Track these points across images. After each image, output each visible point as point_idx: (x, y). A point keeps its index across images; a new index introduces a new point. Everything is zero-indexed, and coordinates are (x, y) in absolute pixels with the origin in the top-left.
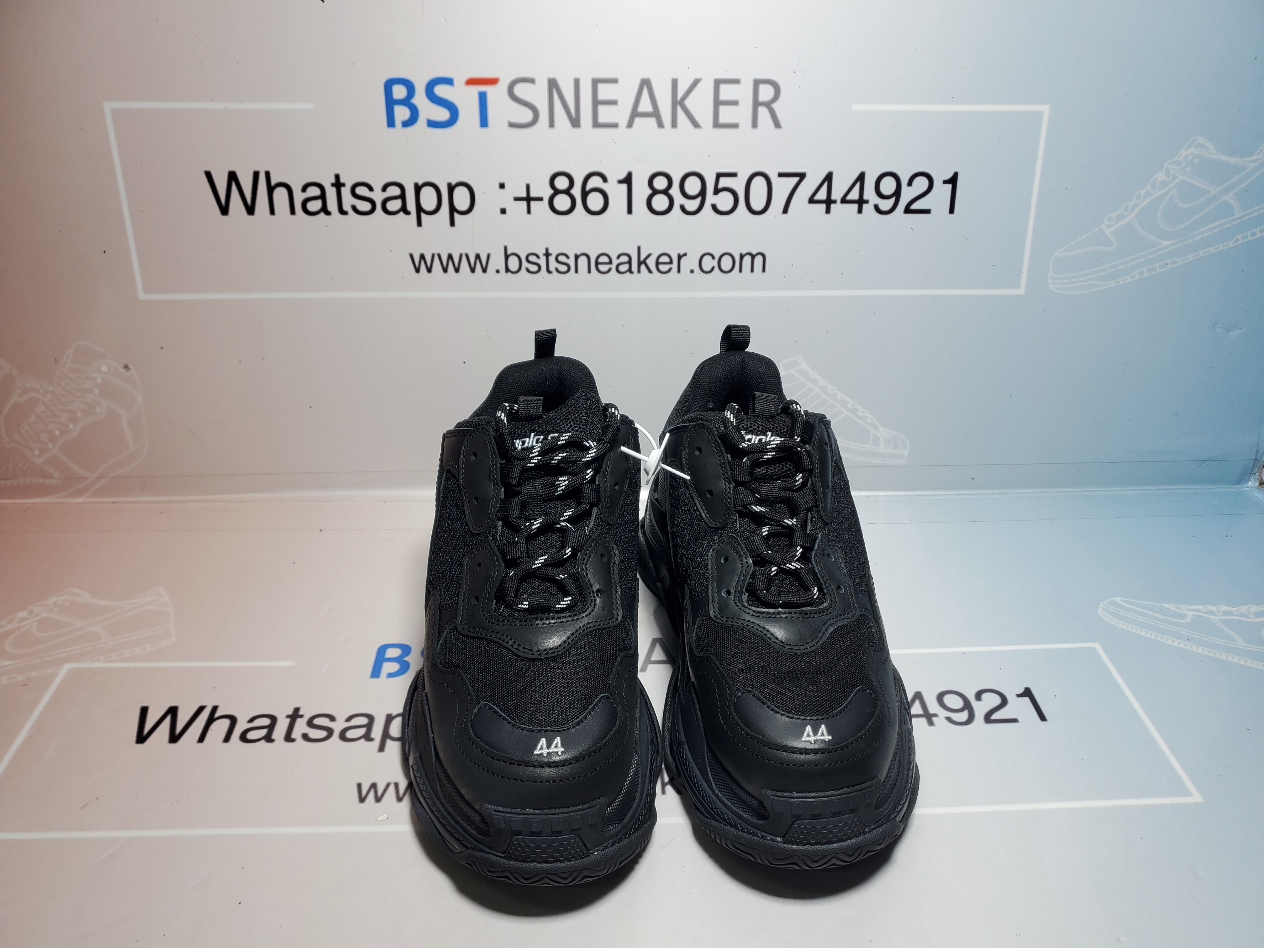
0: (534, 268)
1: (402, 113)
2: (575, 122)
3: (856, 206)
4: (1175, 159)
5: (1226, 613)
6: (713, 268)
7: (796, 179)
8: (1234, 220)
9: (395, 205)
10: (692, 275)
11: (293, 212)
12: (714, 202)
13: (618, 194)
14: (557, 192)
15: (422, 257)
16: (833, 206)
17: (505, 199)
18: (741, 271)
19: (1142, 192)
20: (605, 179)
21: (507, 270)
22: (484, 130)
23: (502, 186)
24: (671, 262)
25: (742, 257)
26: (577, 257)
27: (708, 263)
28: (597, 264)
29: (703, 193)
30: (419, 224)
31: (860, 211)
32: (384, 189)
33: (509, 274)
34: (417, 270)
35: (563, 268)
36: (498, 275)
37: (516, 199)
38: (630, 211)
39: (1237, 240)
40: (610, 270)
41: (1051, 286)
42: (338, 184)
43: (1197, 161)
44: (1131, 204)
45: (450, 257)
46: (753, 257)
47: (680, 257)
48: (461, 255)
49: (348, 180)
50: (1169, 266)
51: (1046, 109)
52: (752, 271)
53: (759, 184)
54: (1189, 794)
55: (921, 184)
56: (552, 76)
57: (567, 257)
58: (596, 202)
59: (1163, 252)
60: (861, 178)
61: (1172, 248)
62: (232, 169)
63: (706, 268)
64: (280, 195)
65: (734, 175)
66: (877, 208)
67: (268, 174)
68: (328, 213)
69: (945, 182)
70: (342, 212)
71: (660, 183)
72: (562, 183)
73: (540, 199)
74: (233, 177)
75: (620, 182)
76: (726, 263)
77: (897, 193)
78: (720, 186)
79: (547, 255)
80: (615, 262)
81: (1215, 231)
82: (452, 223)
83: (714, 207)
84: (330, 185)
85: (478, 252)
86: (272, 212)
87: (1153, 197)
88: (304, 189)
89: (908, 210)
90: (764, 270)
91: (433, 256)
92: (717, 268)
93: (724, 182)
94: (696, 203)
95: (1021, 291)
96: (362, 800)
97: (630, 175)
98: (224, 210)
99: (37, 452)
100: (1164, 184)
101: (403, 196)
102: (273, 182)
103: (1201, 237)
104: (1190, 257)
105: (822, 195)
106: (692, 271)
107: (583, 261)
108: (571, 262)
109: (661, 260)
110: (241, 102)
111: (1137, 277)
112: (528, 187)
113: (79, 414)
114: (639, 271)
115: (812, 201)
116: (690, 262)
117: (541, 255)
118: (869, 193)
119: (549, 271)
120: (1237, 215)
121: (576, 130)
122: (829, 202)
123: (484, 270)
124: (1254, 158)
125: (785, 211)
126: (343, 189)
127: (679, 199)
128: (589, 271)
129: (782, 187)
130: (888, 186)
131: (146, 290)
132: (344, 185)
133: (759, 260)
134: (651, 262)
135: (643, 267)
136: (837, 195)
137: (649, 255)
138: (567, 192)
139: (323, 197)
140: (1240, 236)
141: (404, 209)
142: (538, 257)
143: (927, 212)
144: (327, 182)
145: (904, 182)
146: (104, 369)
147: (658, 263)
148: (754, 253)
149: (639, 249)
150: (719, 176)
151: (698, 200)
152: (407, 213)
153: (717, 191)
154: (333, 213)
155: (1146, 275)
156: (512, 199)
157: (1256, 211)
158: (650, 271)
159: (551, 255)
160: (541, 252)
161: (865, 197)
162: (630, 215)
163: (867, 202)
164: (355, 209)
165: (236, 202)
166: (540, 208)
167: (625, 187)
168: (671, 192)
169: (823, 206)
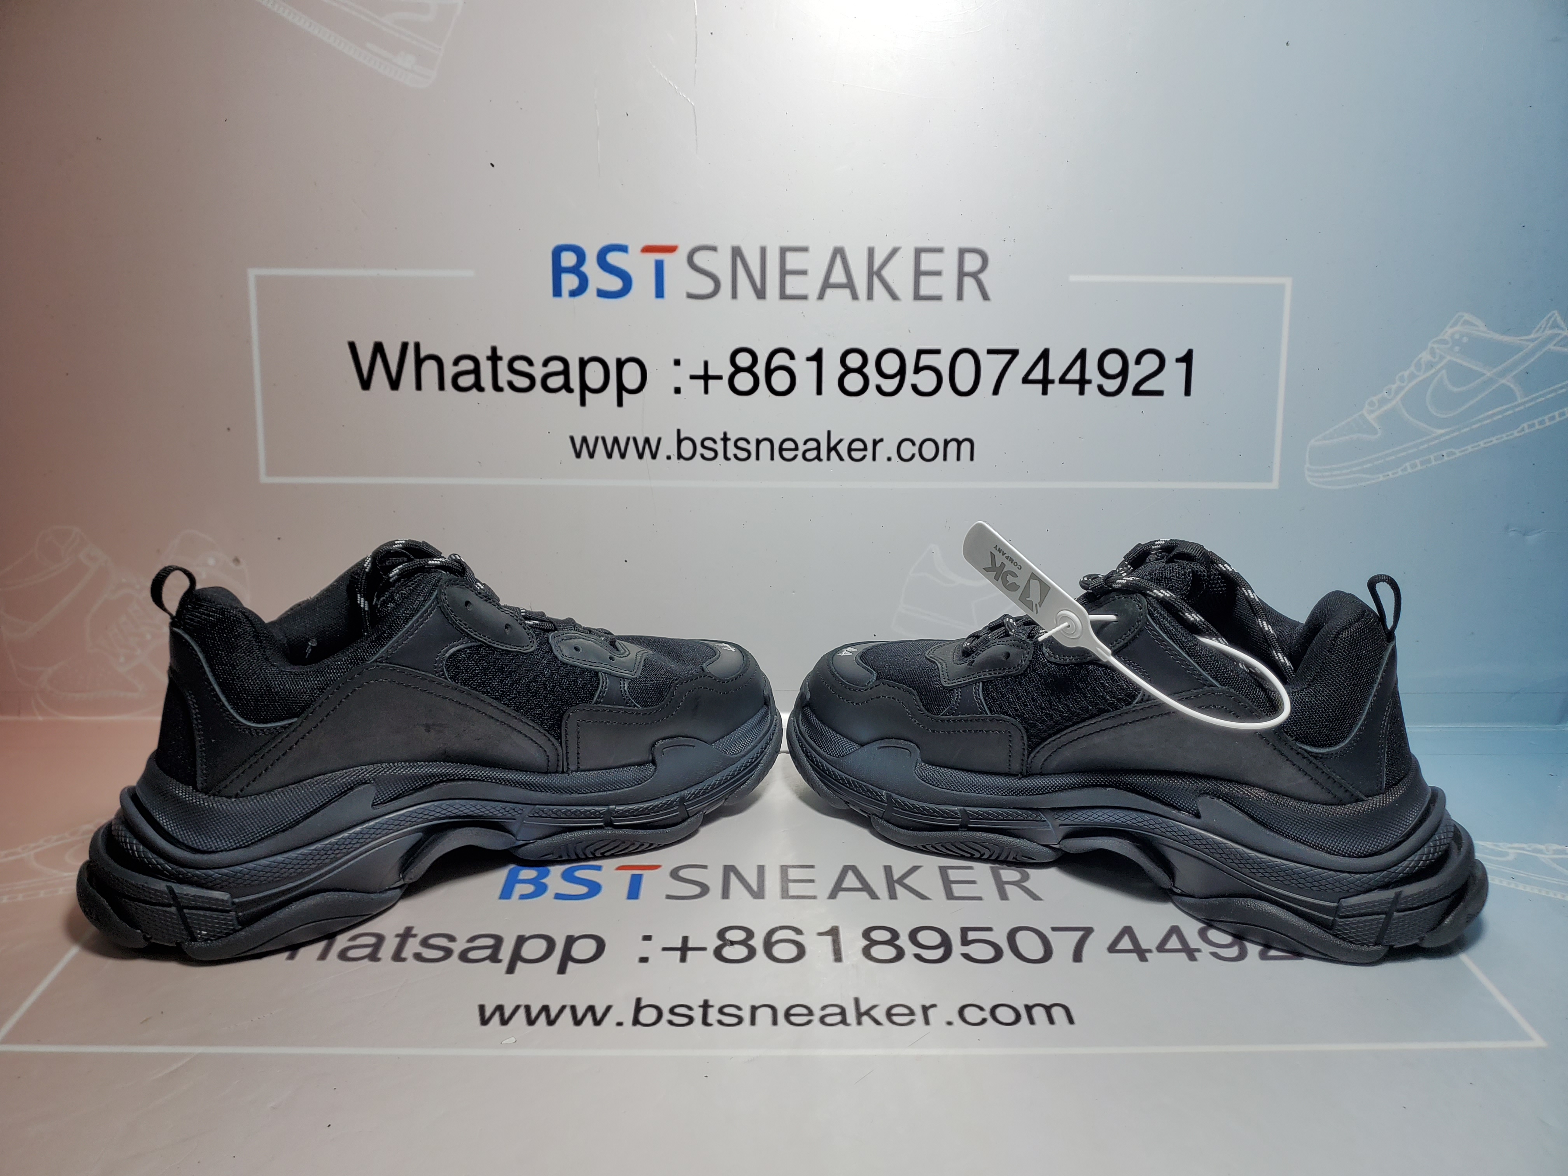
0: (709, 454)
1: (570, 281)
2: (761, 294)
3: (1076, 387)
4: (1440, 337)
6: (913, 456)
7: (1008, 356)
8: (1516, 406)
9: (555, 382)
10: (889, 463)
11: (442, 387)
12: (914, 382)
13: (806, 372)
14: (738, 370)
15: (584, 440)
16: (1050, 386)
17: (681, 377)
18: (945, 459)
19: (1406, 374)
20: (792, 357)
21: (680, 456)
23: (677, 363)
24: (865, 449)
25: (946, 443)
26: (758, 442)
27: (908, 450)
28: (781, 449)
29: (902, 372)
30: (583, 403)
31: (1082, 392)
32: (546, 364)
33: (682, 460)
34: (578, 455)
35: (744, 455)
36: (669, 461)
37: (693, 377)
38: (819, 392)
39: (1523, 430)
40: (795, 457)
41: (1308, 479)
42: (494, 358)
43: (1465, 340)
44: (1394, 387)
45: (616, 440)
46: (959, 443)
47: (875, 443)
48: (628, 439)
49: (506, 354)
50: (1446, 458)
51: (1287, 282)
52: (958, 459)
53: (965, 363)
54: (1527, 1038)
55: (1151, 363)
56: (736, 243)
57: (748, 442)
58: (781, 380)
59: (1436, 442)
60: (1082, 355)
61: (1447, 437)
62: (378, 340)
63: (906, 456)
64: (430, 368)
65: (938, 352)
66: (1101, 388)
67: (417, 346)
68: (481, 389)
69: (1178, 360)
70: (497, 388)
71: (854, 361)
72: (744, 360)
73: (720, 378)
74: (379, 348)
75: (809, 359)
76: (929, 450)
77: (1124, 373)
78: (921, 364)
79: (725, 439)
80: (802, 448)
81: (1495, 418)
82: (620, 403)
83: (915, 388)
84: (485, 358)
85: (647, 435)
86: (419, 387)
87: (1419, 379)
88: (456, 362)
89: (1137, 391)
90: (972, 459)
91: (597, 439)
92: (917, 456)
93: (925, 360)
94: (895, 382)
95: (1274, 485)
96: (485, 1021)
97: (820, 352)
98: (366, 384)
99: (122, 659)
100: (1431, 365)
101: (566, 372)
102: (423, 354)
103: (1479, 424)
104: (1470, 448)
105: (1038, 374)
106: (889, 459)
107: (765, 447)
108: (752, 448)
109: (854, 446)
110: (396, 269)
111: (1410, 470)
112: (706, 364)
114: (829, 459)
115: (1026, 380)
116: (886, 449)
117: (718, 440)
118: (1092, 372)
119: (726, 458)
120: (1520, 401)
121: (761, 302)
122: (1045, 382)
123: (654, 456)
124: (1532, 336)
125: (996, 392)
126: (499, 363)
127: (875, 379)
128: (772, 458)
129: (992, 366)
130: (1113, 364)
131: (269, 473)
132: (500, 358)
133: (966, 447)
134: (843, 449)
135: (833, 453)
136: (1055, 373)
137: (841, 441)
138: (750, 370)
139: (476, 371)
140: (1525, 425)
141: (567, 387)
142: (715, 442)
143: (1160, 393)
144: (483, 355)
145: (1131, 360)
146: (211, 562)
147: (850, 450)
148: (961, 439)
149: (829, 433)
150: (920, 353)
151: (897, 380)
152: (570, 391)
153: (917, 370)
154: (486, 389)
155: (1419, 467)
156: (688, 377)
157: (1541, 396)
158: (841, 459)
159: (729, 439)
160: (718, 437)
161: (1087, 377)
162: (819, 397)
163: (1089, 382)
164: (511, 384)
165: (379, 376)
166: (719, 388)
167: (814, 364)
168: (865, 370)
169: (1039, 387)
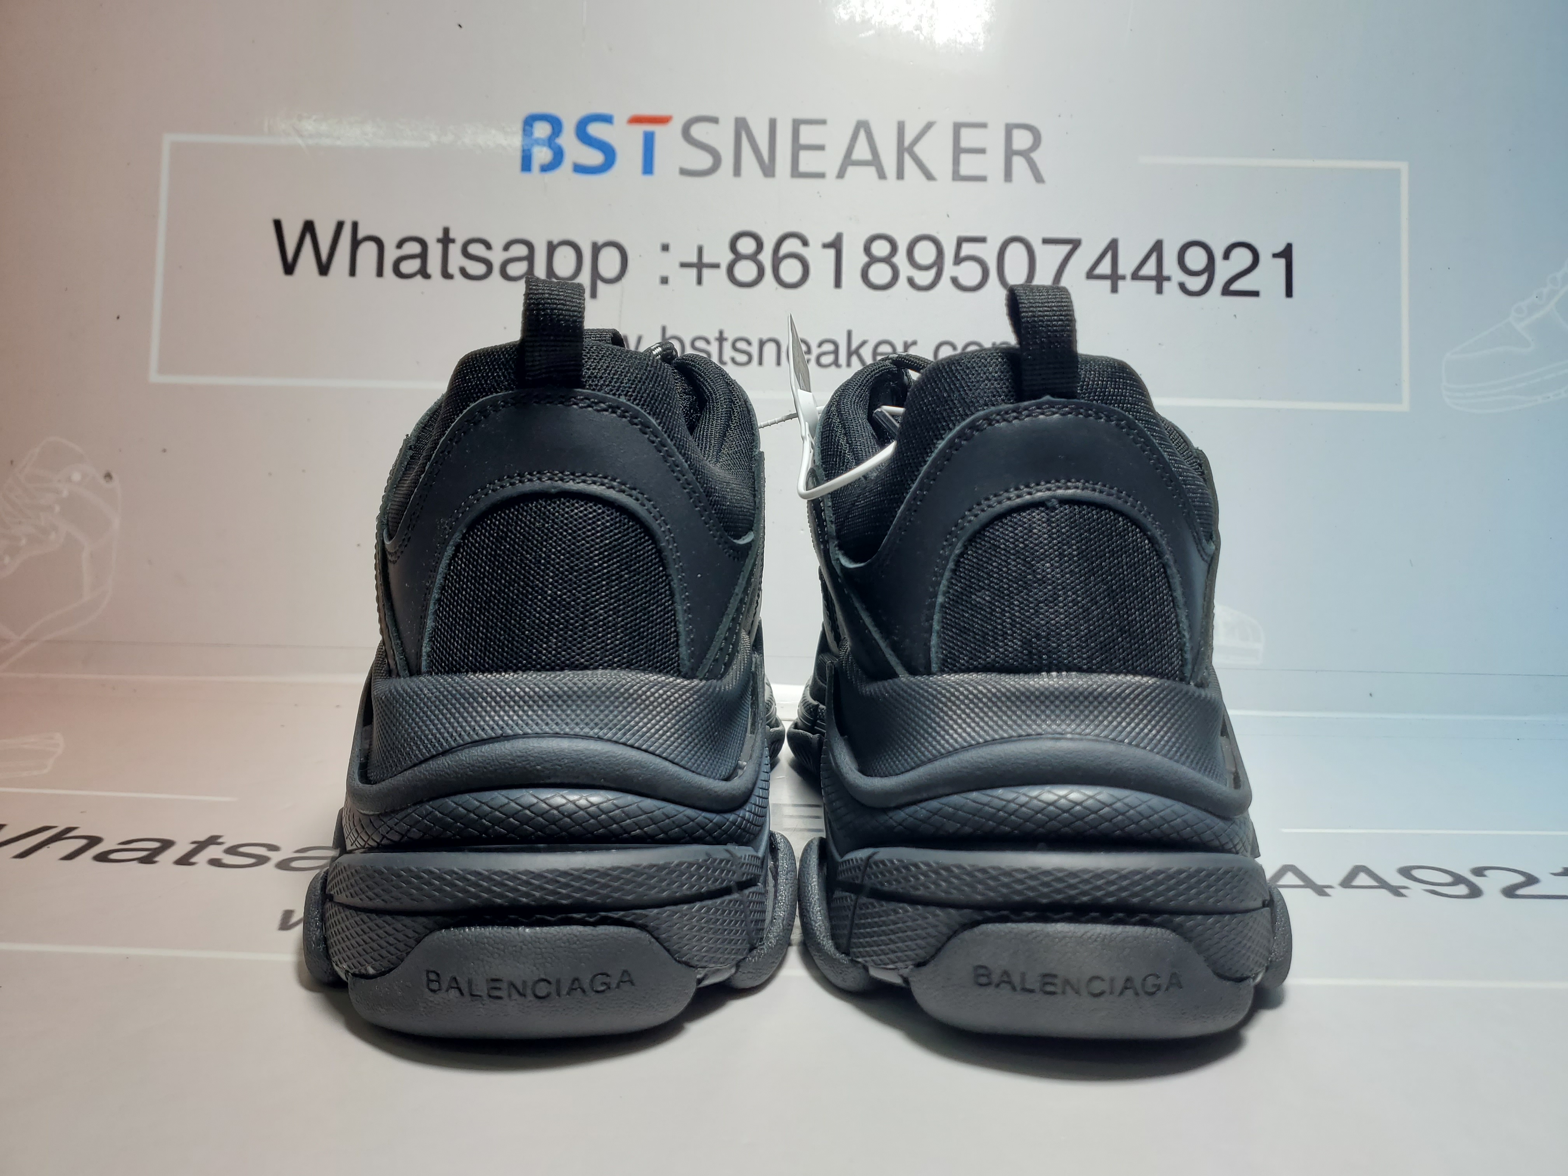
1: (542, 155)
2: (768, 170)
3: (1153, 284)
7: (1067, 248)
9: (517, 269)
11: (380, 273)
12: (954, 274)
13: (821, 261)
14: (739, 257)
16: (1121, 283)
17: (669, 264)
19: (1559, 275)
20: (805, 243)
22: (647, 177)
23: (665, 248)
26: (762, 344)
29: (939, 262)
31: (1159, 290)
32: (506, 248)
35: (743, 358)
37: (684, 265)
38: (838, 284)
41: (1448, 400)
42: (446, 240)
44: (1545, 291)
47: (907, 346)
49: (460, 235)
51: (1402, 167)
53: (1016, 252)
55: (1242, 258)
56: (740, 115)
57: (749, 343)
58: (791, 270)
60: (1158, 247)
62: (310, 218)
64: (367, 251)
65: (983, 240)
66: (1182, 287)
67: (355, 226)
68: (427, 276)
69: (1276, 255)
70: (446, 275)
71: (881, 249)
72: (746, 246)
73: (716, 266)
74: (309, 227)
75: (826, 246)
77: (1210, 268)
78: (962, 254)
79: (721, 339)
82: (594, 296)
83: (955, 281)
84: (435, 241)
86: (353, 272)
88: (400, 245)
93: (967, 249)
94: (930, 275)
95: (1405, 407)
97: (839, 237)
98: (289, 268)
101: (530, 258)
102: (361, 235)
105: (1105, 268)
107: (770, 349)
108: (754, 350)
109: (880, 350)
112: (700, 248)
113: (24, 542)
114: (849, 365)
115: (1091, 275)
116: (921, 354)
117: (712, 340)
118: (1171, 267)
119: (722, 362)
121: (770, 180)
122: (1115, 278)
126: (451, 246)
127: (906, 270)
128: (779, 364)
129: (1049, 257)
130: (1196, 259)
131: (162, 373)
132: (453, 241)
134: (866, 353)
135: (855, 360)
136: (1126, 267)
137: (864, 343)
138: (754, 257)
139: (423, 256)
142: (708, 342)
143: (1255, 294)
144: (432, 237)
145: (1218, 254)
146: (76, 477)
147: (875, 355)
149: (849, 334)
150: (961, 241)
151: (933, 272)
153: (958, 260)
154: (433, 276)
156: (677, 265)
159: (726, 339)
160: (713, 335)
161: (1166, 272)
162: (838, 290)
163: (1168, 279)
164: (463, 272)
165: (307, 261)
166: (716, 278)
167: (832, 252)
168: (895, 260)
169: (1107, 284)
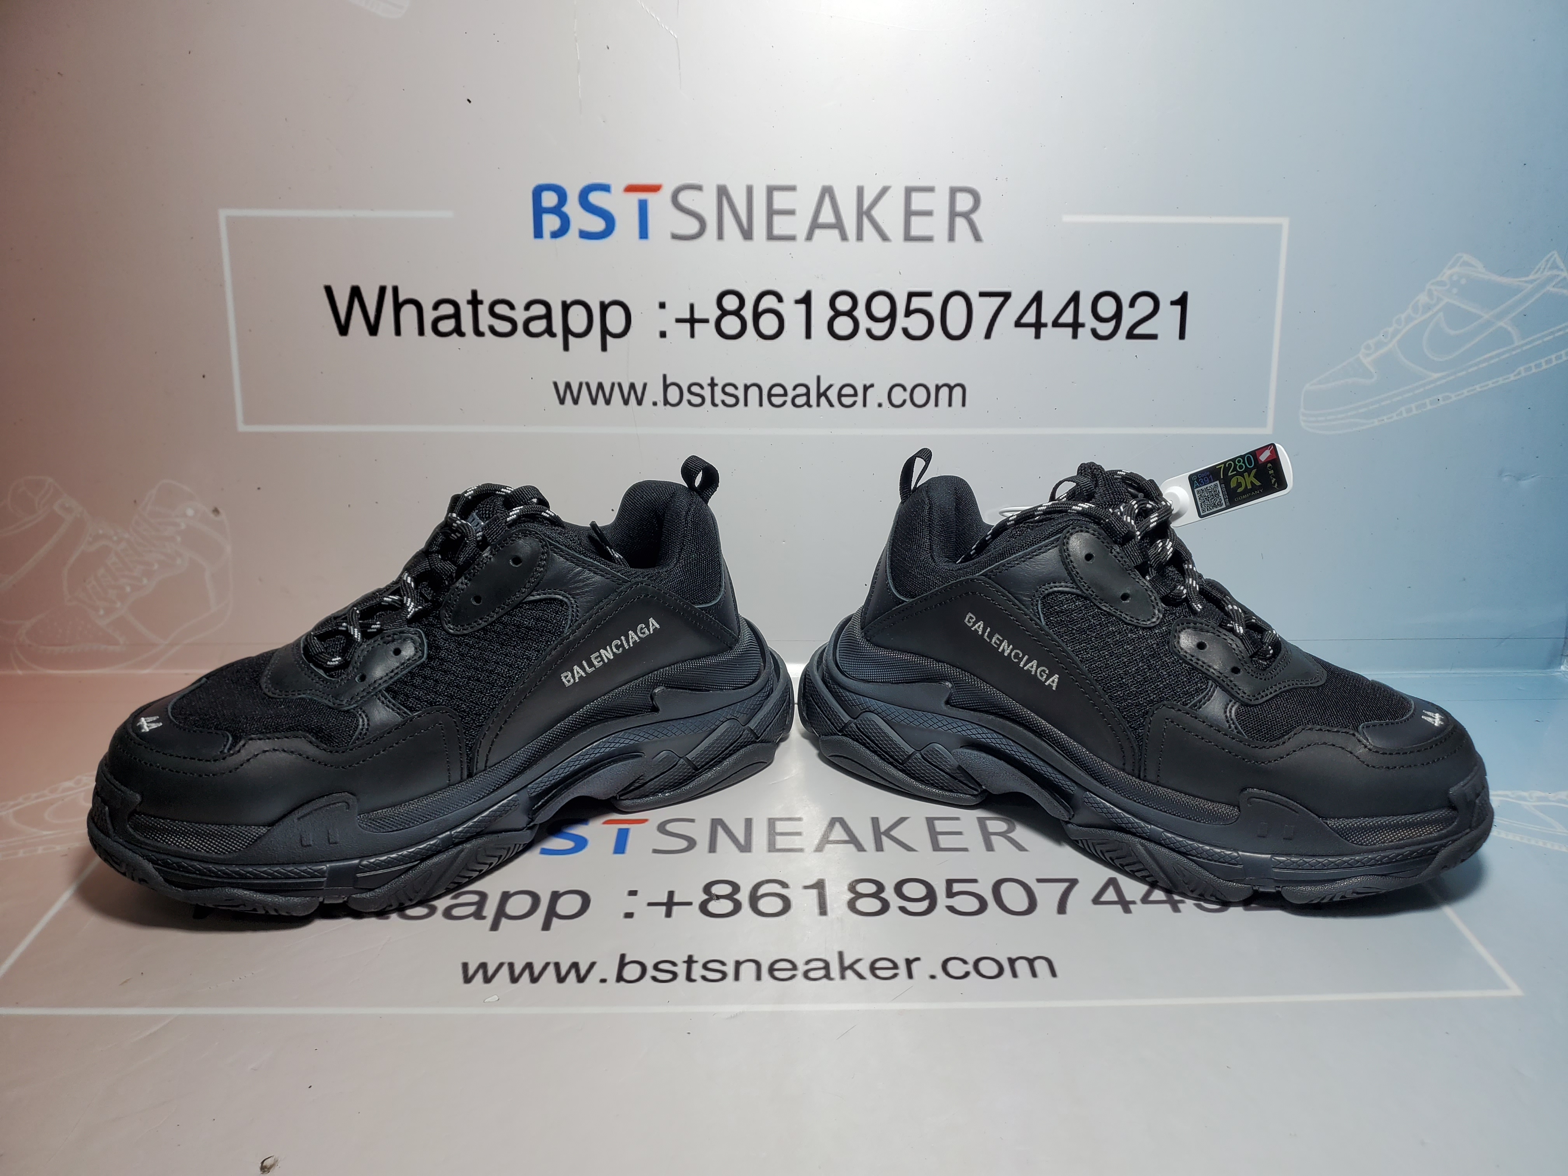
0: (697, 400)
1: (551, 222)
2: (747, 234)
3: (1070, 330)
4: (1439, 279)
5: (1540, 799)
6: (904, 402)
7: (1001, 299)
8: (1514, 349)
9: (538, 326)
10: (880, 409)
11: (421, 332)
12: (905, 326)
13: (794, 315)
14: (725, 313)
15: (568, 386)
16: (1043, 330)
17: (666, 321)
18: (936, 405)
19: (1403, 316)
20: (780, 300)
21: (666, 402)
22: (644, 241)
23: (662, 306)
24: (856, 395)
25: (938, 388)
26: (747, 388)
27: (898, 396)
28: (770, 395)
29: (892, 315)
30: (566, 347)
31: (1075, 336)
32: (527, 307)
33: (668, 406)
34: (562, 401)
35: (731, 401)
36: (655, 407)
37: (679, 321)
38: (808, 335)
39: (1519, 373)
40: (784, 403)
41: (1303, 424)
42: (475, 302)
43: (1463, 281)
44: (1390, 330)
45: (600, 386)
46: (951, 389)
47: (866, 388)
48: (613, 384)
49: (486, 297)
50: (1441, 403)
51: (1285, 222)
52: (950, 405)
53: (957, 306)
54: (1506, 987)
55: (1145, 306)
56: (721, 183)
57: (736, 388)
58: (769, 324)
59: (1432, 385)
60: (1075, 298)
61: (1444, 381)
62: (355, 284)
63: (897, 401)
64: (409, 313)
65: (928, 294)
66: (1094, 332)
67: (395, 290)
68: (462, 334)
69: (1173, 303)
70: (478, 333)
71: (844, 304)
72: (731, 303)
73: (706, 321)
74: (356, 292)
75: (798, 302)
76: (920, 396)
77: (1118, 316)
78: (913, 307)
79: (713, 385)
80: (791, 394)
81: (1492, 362)
82: (604, 348)
83: (905, 331)
84: (465, 302)
85: (632, 381)
86: (398, 332)
87: (1416, 322)
88: (436, 307)
89: (1131, 335)
90: (964, 405)
91: (581, 384)
92: (908, 402)
93: (916, 303)
94: (885, 326)
95: (1268, 430)
96: (468, 980)
97: (808, 294)
98: (343, 329)
99: (102, 612)
100: (1427, 308)
101: (548, 316)
102: (401, 299)
103: (1475, 368)
104: (1465, 392)
105: (1030, 317)
106: (880, 405)
107: (753, 392)
108: (740, 393)
109: (844, 392)
110: (372, 210)
111: (1405, 415)
112: (692, 307)
113: (156, 567)
114: (818, 405)
115: (1018, 324)
116: (877, 395)
117: (705, 385)
118: (1085, 315)
119: (714, 404)
120: (1516, 344)
121: (748, 243)
122: (1038, 325)
123: (640, 402)
124: (1531, 277)
125: (988, 335)
126: (480, 307)
127: (865, 322)
128: (761, 405)
129: (984, 309)
130: (1107, 307)
131: (247, 422)
132: (481, 302)
133: (957, 392)
134: (833, 394)
135: (823, 399)
136: (1047, 317)
137: (830, 386)
138: (737, 313)
139: (457, 316)
140: (1522, 368)
141: (549, 331)
142: (702, 387)
143: (1154, 337)
144: (463, 299)
145: (1125, 303)
146: (190, 512)
147: (840, 396)
148: (952, 384)
149: (819, 378)
150: (911, 295)
151: (887, 324)
152: (553, 335)
153: (908, 313)
154: (467, 334)
155: (1415, 412)
156: (674, 320)
157: (1538, 339)
158: (831, 405)
159: (717, 385)
160: (705, 382)
161: (1081, 320)
162: (808, 341)
163: (1083, 325)
164: (492, 329)
165: (357, 321)
166: (706, 331)
167: (803, 307)
168: (855, 313)
169: (1032, 330)
